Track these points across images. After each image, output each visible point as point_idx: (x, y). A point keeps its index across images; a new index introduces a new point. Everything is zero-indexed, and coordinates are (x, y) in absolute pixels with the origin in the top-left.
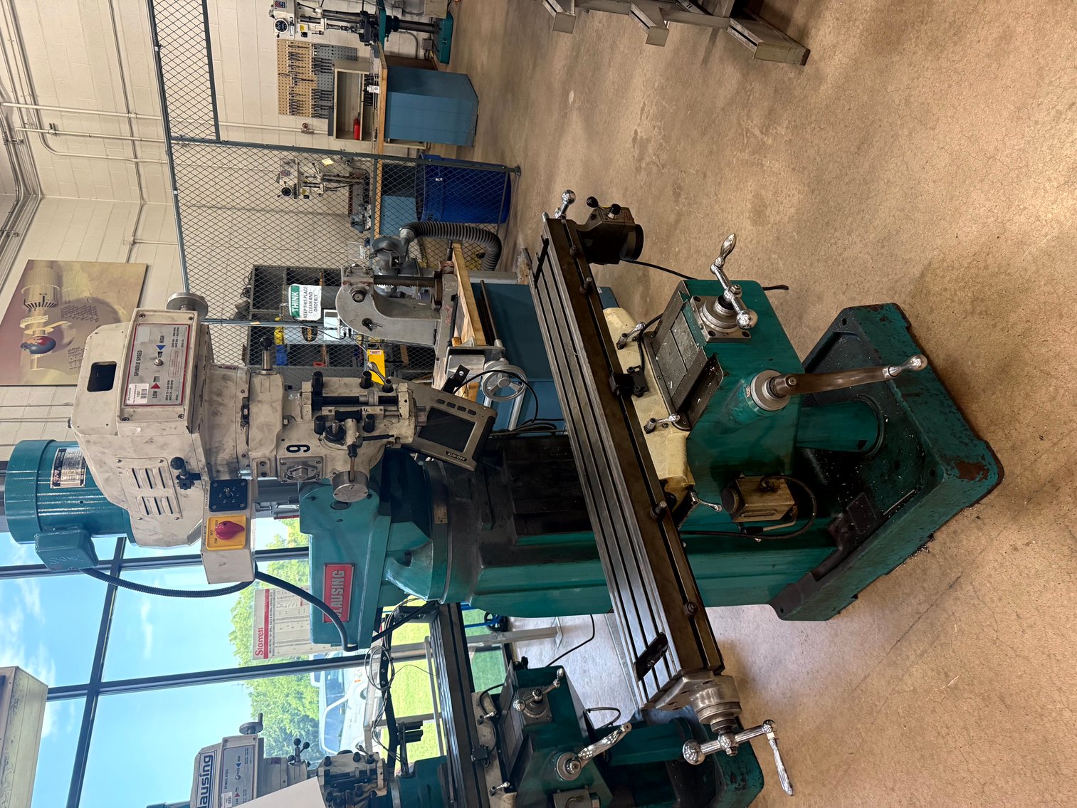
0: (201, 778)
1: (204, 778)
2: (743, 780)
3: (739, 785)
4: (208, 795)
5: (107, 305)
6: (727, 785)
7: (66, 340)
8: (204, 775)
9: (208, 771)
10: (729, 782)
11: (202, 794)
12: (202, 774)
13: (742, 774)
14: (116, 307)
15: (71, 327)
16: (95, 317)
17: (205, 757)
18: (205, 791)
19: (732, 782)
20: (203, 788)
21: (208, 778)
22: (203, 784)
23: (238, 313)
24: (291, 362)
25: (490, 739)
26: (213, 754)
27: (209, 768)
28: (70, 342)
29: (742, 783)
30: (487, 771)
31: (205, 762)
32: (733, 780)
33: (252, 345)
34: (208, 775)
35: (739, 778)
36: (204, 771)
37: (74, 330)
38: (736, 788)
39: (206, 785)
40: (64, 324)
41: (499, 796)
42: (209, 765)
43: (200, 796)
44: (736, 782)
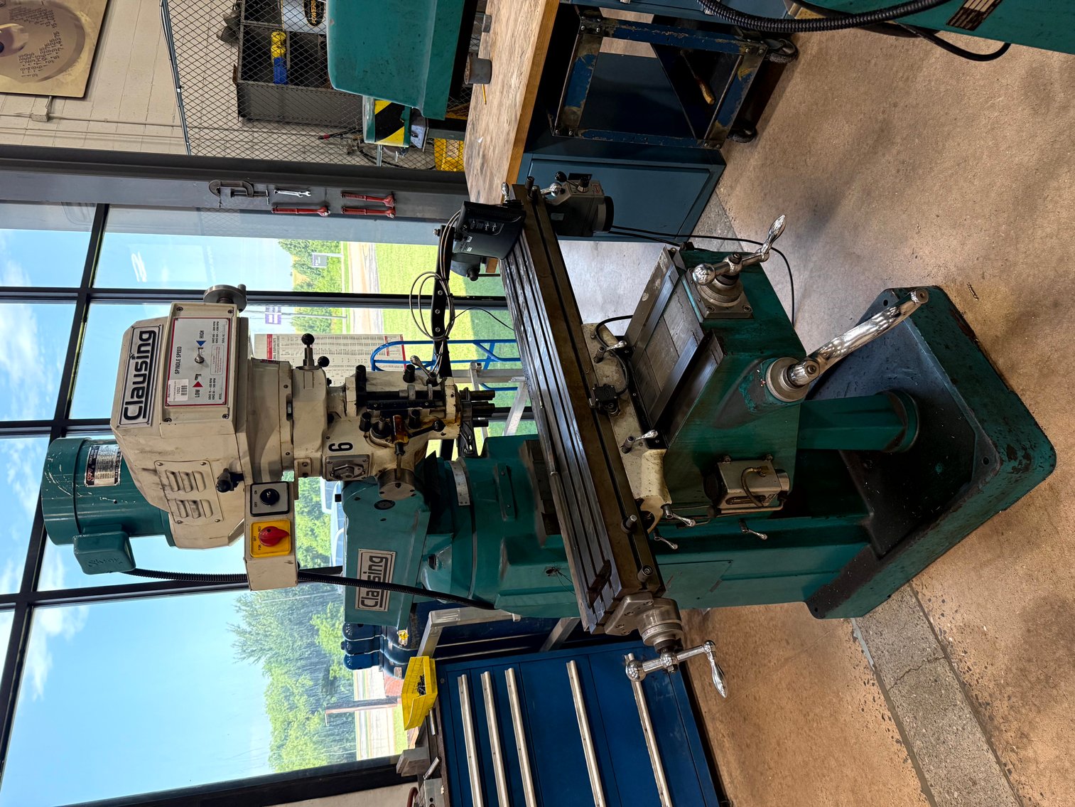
0: (133, 362)
1: (140, 361)
2: (1027, 457)
3: (1020, 463)
4: (145, 385)
5: (67, 10)
6: (1002, 462)
7: (17, 44)
8: (138, 358)
9: (148, 351)
10: (1005, 458)
11: (134, 383)
12: (136, 355)
13: (1025, 449)
14: (78, 13)
15: (22, 31)
16: (52, 22)
17: (142, 333)
18: (141, 379)
19: (1010, 459)
20: (135, 376)
21: (146, 363)
22: (137, 370)
23: (228, 28)
24: (292, 81)
25: (617, 380)
26: (156, 330)
27: (149, 348)
28: (22, 48)
29: (1024, 462)
30: (616, 421)
31: (141, 339)
32: (1011, 454)
33: (244, 66)
34: (147, 357)
35: (1020, 454)
36: (139, 351)
37: (27, 34)
38: (1014, 468)
39: (143, 372)
40: (13, 26)
41: (638, 452)
42: (149, 344)
43: (131, 387)
44: (1015, 459)
